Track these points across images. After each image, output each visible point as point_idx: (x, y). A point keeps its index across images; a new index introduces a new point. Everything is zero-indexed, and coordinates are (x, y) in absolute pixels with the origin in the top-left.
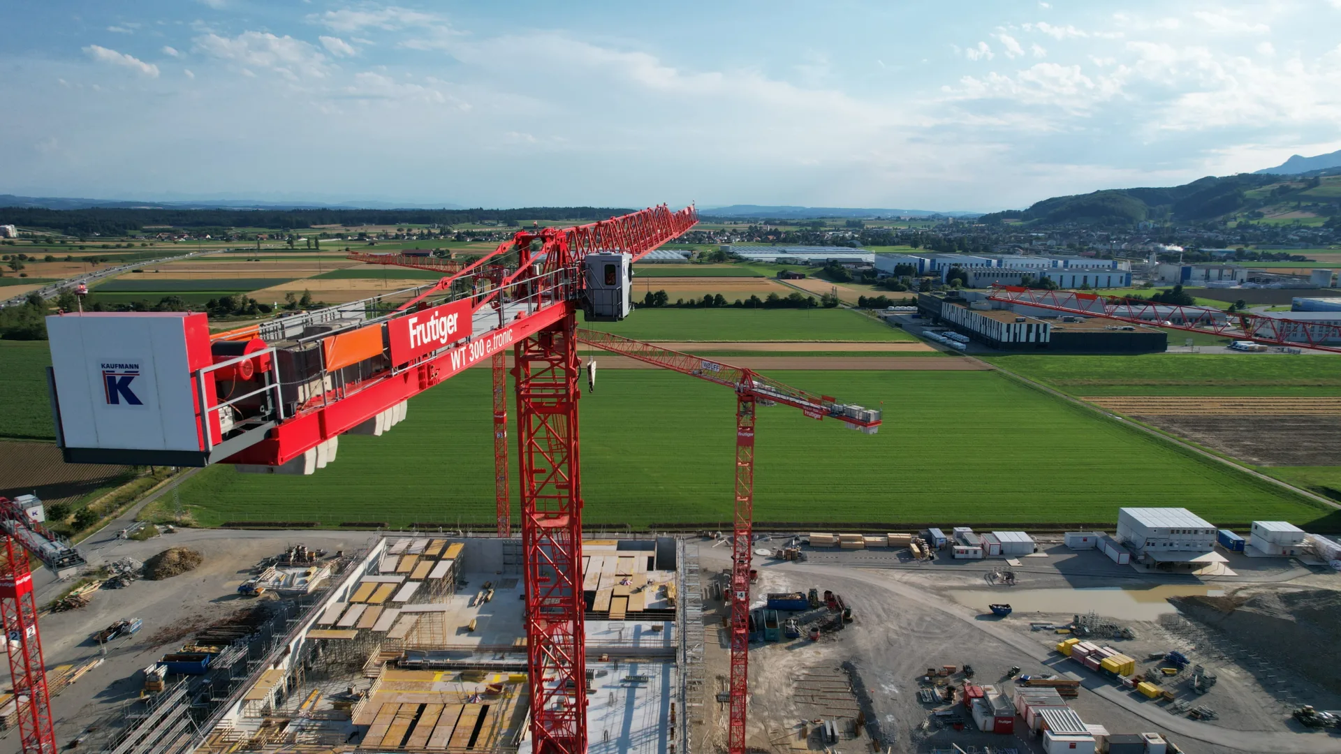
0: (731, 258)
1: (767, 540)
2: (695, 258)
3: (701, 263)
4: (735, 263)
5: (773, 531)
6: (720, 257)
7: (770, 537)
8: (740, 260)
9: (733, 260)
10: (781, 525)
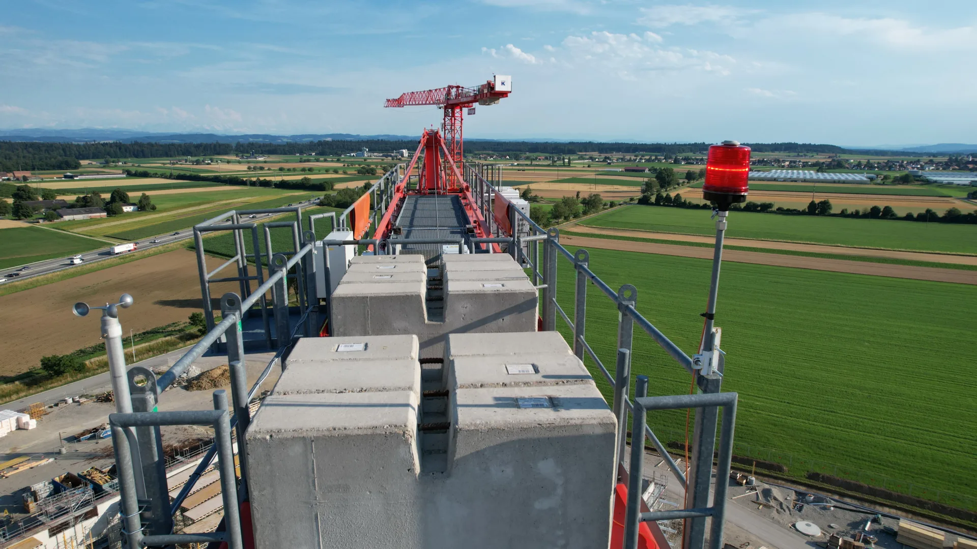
0: (918, 181)
1: (825, 508)
2: (879, 180)
3: (883, 184)
4: (922, 185)
5: (842, 495)
6: (905, 180)
7: (834, 503)
8: (928, 182)
9: (920, 183)
10: (858, 488)
